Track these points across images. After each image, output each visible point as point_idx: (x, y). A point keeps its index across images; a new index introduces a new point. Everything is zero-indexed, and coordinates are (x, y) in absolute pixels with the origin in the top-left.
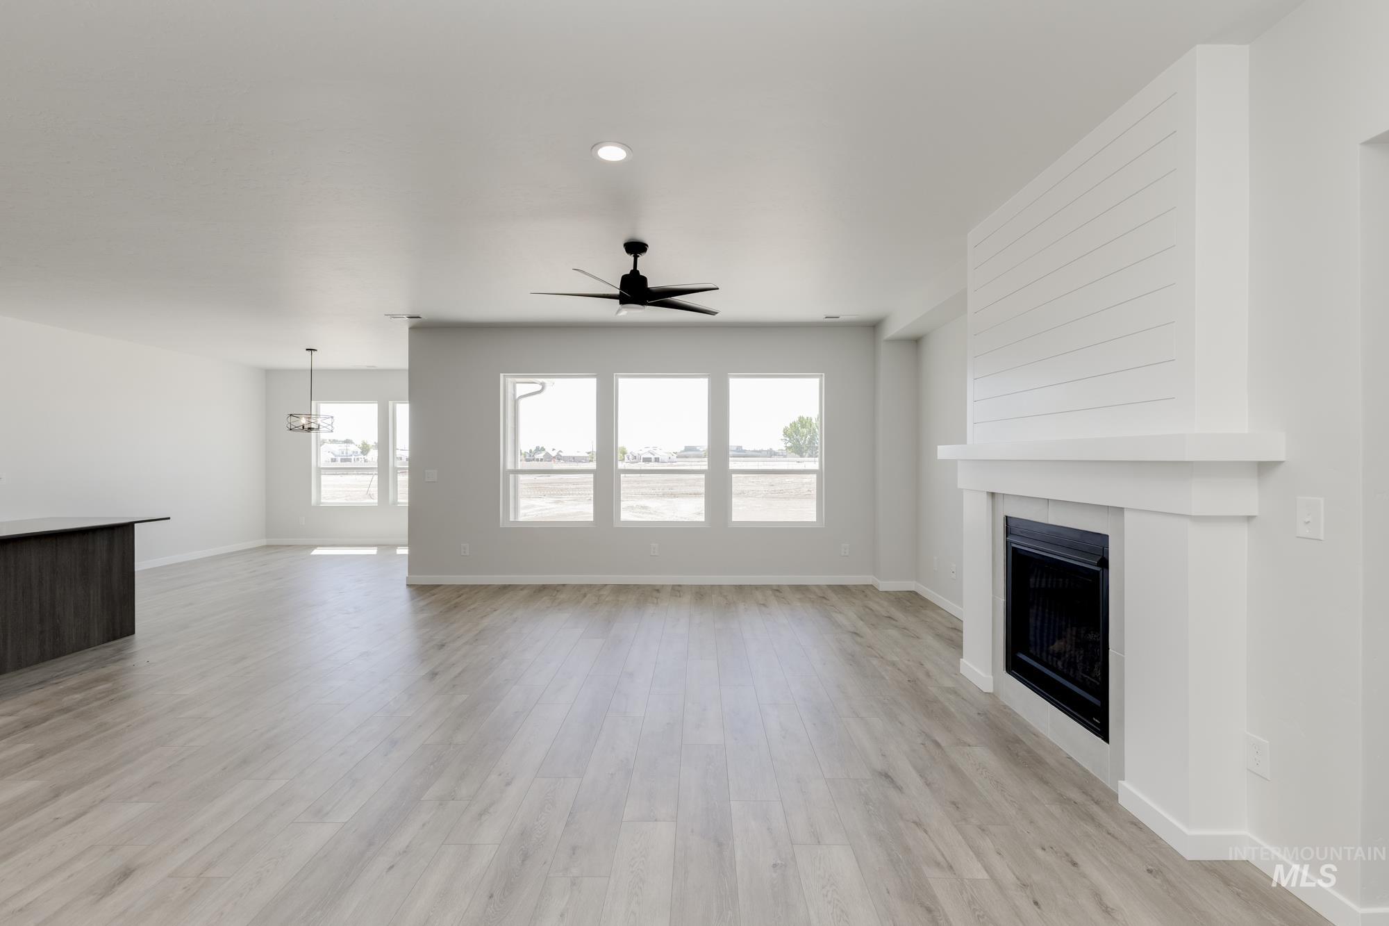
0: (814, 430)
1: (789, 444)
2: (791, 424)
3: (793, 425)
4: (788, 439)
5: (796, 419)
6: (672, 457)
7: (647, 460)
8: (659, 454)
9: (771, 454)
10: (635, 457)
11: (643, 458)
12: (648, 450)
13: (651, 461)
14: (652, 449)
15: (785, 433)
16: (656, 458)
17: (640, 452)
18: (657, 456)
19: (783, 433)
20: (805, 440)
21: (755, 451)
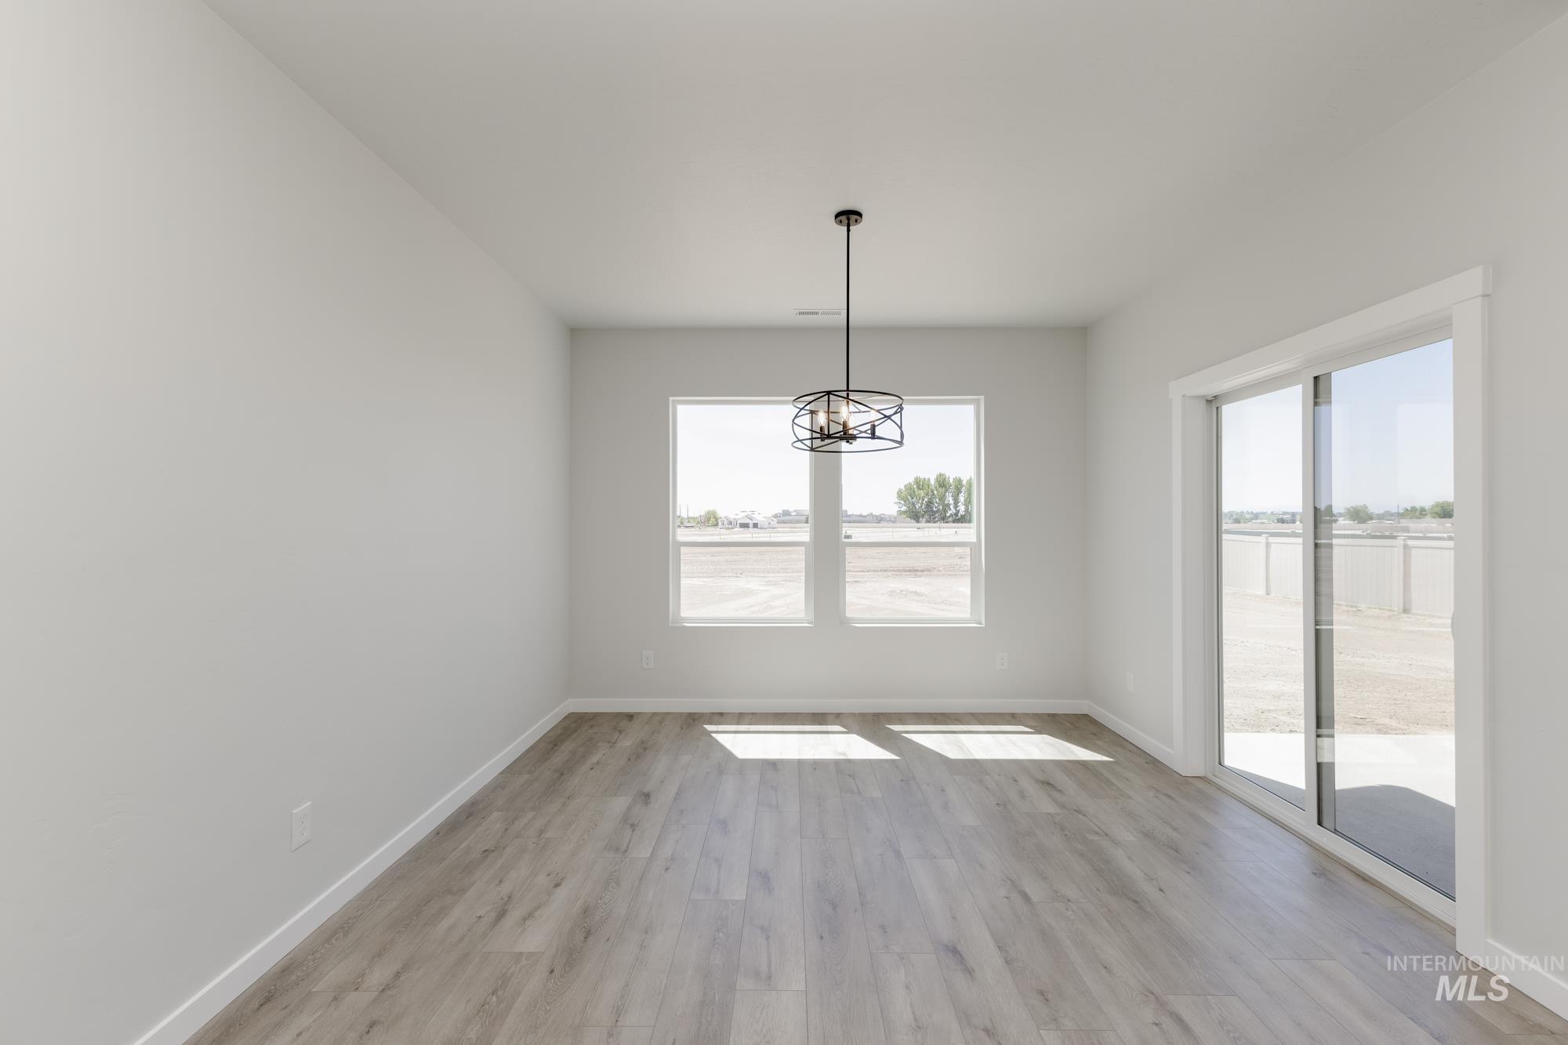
0: (932, 492)
1: (904, 508)
2: (905, 486)
3: (909, 487)
4: (903, 502)
5: (911, 480)
6: (771, 522)
7: (745, 526)
8: (759, 518)
9: (879, 520)
10: (731, 522)
11: (740, 524)
12: (745, 514)
13: (748, 527)
14: (750, 513)
15: (899, 494)
16: (754, 524)
17: (736, 517)
18: (754, 522)
19: (896, 495)
20: (922, 503)
21: (861, 516)
